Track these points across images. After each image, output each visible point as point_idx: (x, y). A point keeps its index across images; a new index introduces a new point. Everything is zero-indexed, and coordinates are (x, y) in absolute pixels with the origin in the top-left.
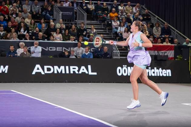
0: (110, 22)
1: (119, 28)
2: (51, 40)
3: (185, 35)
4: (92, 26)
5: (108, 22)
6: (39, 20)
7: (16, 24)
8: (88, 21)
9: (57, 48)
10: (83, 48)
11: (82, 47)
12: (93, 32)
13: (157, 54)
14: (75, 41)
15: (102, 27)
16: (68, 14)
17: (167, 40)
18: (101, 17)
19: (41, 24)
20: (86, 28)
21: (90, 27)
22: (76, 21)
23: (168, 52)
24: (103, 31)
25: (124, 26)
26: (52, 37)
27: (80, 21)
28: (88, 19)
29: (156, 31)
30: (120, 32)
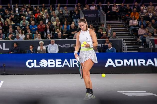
7: (44, 26)
9: (72, 45)
15: (123, 25)
16: (93, 16)
18: (124, 16)
24: (124, 29)
28: (107, 20)
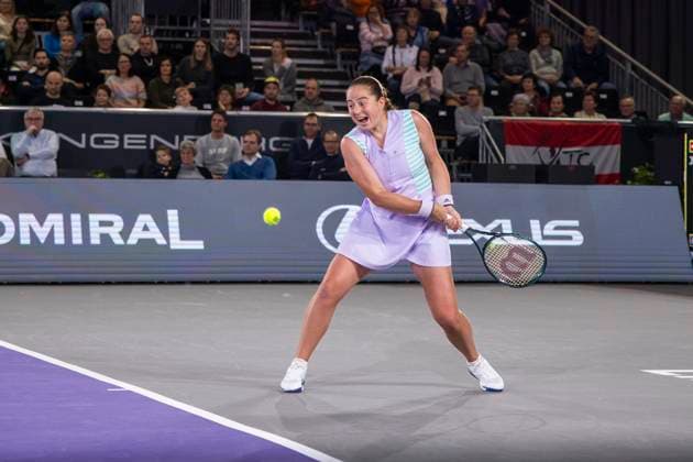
0: (350, 27)
1: (390, 49)
2: (100, 106)
3: (667, 81)
4: (277, 43)
5: (341, 27)
6: (48, 20)
8: (257, 23)
10: (234, 139)
11: (233, 134)
12: (276, 70)
13: (547, 161)
14: (201, 108)
15: (316, 47)
17: (589, 101)
19: (57, 35)
20: (248, 53)
21: (269, 48)
22: (208, 21)
23: (594, 150)
24: (321, 62)
25: (410, 41)
26: (101, 91)
27: (223, 22)
28: (252, 19)
29: (541, 61)
30: (392, 66)
